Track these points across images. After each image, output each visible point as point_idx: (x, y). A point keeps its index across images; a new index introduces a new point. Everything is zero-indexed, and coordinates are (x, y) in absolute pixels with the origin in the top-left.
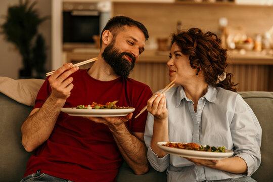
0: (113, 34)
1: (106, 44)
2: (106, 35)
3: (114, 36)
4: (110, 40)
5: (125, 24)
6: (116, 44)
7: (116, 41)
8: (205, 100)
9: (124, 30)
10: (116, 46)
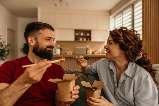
0: (34, 38)
1: (33, 46)
2: (30, 39)
3: (36, 39)
4: (34, 42)
5: (39, 30)
6: (40, 44)
7: (39, 42)
8: (125, 74)
9: (40, 34)
10: (41, 46)
